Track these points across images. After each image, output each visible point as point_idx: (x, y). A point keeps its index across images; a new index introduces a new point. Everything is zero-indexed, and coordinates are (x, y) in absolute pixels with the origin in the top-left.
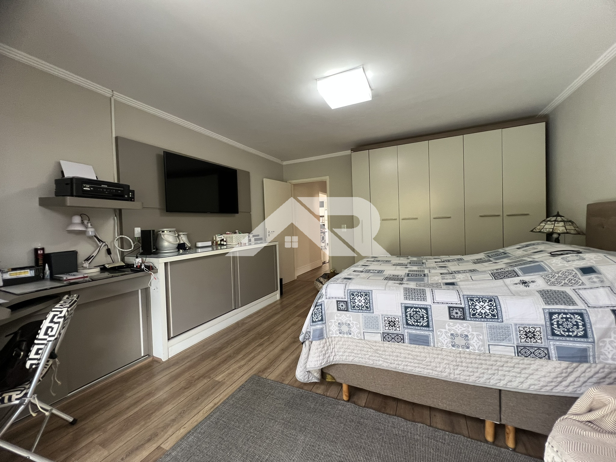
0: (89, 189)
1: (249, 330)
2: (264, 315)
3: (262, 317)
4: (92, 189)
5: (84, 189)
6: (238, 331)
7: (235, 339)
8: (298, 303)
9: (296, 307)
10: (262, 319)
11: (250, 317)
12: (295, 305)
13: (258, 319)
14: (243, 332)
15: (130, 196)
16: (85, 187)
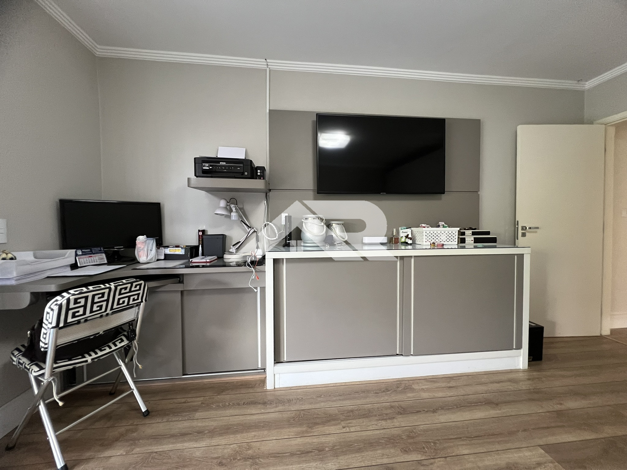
0: (208, 168)
1: (403, 411)
2: (461, 392)
3: (451, 394)
4: (211, 167)
5: (204, 168)
6: (386, 400)
7: (366, 414)
8: (572, 404)
9: (559, 414)
10: (449, 399)
11: (431, 381)
12: (558, 407)
13: (440, 394)
14: (392, 407)
15: (259, 174)
16: (205, 166)
